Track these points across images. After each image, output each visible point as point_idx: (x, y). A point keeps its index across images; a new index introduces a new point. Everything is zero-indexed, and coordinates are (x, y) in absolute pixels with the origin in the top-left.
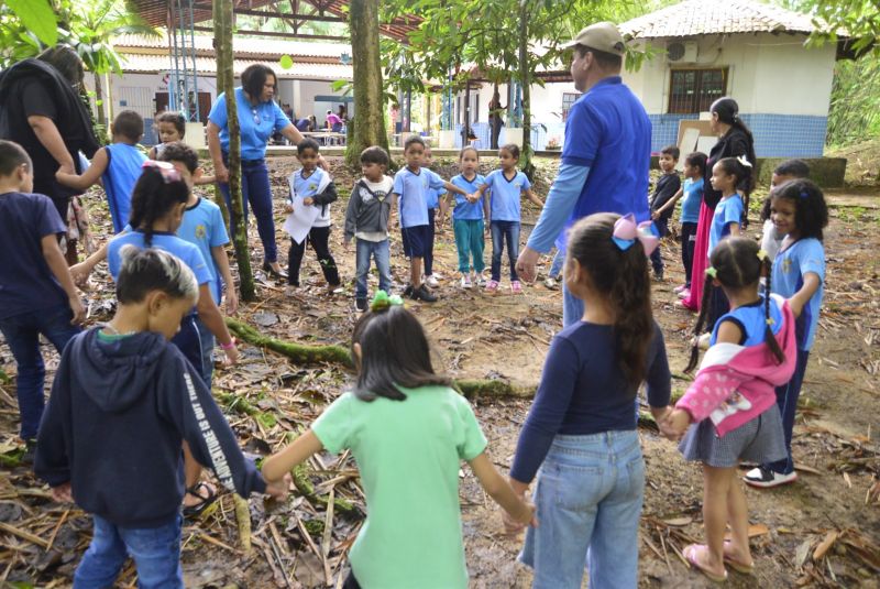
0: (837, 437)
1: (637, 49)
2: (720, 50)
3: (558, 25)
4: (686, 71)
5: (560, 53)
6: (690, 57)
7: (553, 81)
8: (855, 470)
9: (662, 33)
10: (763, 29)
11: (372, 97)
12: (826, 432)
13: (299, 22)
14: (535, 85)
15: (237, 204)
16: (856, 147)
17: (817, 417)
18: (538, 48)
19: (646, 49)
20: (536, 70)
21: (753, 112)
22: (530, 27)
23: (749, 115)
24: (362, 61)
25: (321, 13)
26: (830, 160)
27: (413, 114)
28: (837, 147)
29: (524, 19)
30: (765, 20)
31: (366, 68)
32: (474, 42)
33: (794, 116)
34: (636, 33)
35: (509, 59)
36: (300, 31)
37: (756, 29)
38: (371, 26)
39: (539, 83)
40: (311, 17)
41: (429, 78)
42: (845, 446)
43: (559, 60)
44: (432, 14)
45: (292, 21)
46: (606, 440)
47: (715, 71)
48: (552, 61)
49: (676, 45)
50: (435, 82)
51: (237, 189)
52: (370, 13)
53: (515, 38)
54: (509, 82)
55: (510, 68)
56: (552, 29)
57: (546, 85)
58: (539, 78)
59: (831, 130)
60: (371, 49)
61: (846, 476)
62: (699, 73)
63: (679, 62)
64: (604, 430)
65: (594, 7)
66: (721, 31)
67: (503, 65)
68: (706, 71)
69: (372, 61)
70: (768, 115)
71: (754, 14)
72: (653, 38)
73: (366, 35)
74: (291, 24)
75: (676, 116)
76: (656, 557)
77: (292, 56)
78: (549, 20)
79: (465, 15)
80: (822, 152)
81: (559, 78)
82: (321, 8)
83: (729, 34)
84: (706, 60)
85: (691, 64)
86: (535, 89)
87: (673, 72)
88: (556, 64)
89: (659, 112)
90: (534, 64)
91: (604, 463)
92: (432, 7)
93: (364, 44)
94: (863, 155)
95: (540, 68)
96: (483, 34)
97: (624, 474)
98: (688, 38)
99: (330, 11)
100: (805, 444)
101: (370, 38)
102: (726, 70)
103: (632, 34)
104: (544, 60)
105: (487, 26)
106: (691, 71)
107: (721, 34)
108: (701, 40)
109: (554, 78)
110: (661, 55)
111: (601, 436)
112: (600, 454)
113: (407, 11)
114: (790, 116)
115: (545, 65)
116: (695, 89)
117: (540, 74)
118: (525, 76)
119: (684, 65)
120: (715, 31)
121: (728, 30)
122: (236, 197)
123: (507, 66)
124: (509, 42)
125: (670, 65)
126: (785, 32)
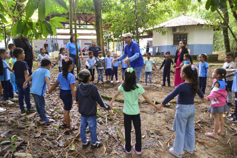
0: (204, 106)
1: (165, 30)
2: (185, 29)
3: (145, 25)
4: (177, 35)
5: (146, 31)
6: (178, 31)
7: (145, 38)
8: (206, 111)
9: (171, 26)
10: (195, 24)
11: (101, 43)
12: (202, 106)
13: (80, 25)
14: (140, 39)
15: (78, 67)
16: (222, 52)
17: (201, 104)
18: (140, 30)
19: (167, 30)
20: (140, 35)
21: (194, 44)
22: (138, 26)
23: (193, 45)
24: (98, 35)
25: (87, 23)
26: (214, 55)
27: (110, 47)
28: (216, 52)
29: (137, 24)
30: (195, 22)
31: (100, 37)
32: (125, 29)
33: (204, 45)
34: (164, 26)
35: (134, 33)
36: (81, 28)
37: (193, 24)
38: (100, 27)
39: (141, 38)
40: (83, 24)
41: (114, 38)
42: (205, 108)
43: (146, 33)
44: (115, 23)
45: (79, 25)
46: (190, 106)
47: (184, 34)
48: (144, 33)
49: (174, 29)
50: (116, 39)
51: (78, 64)
52: (100, 24)
53: (135, 28)
54: (134, 38)
55: (134, 35)
56: (144, 26)
57: (143, 39)
58: (141, 37)
59: (215, 48)
60: (101, 32)
61: (205, 113)
62: (180, 35)
63: (175, 32)
64: (190, 104)
65: (154, 20)
66: (185, 25)
67: (132, 35)
68: (182, 34)
69: (101, 35)
70: (198, 44)
71: (192, 21)
72: (168, 27)
73: (99, 29)
74: (78, 26)
75: (175, 45)
76: (167, 125)
77: (79, 34)
78: (143, 24)
79: (123, 23)
80: (212, 53)
81: (146, 37)
82: (87, 22)
83: (187, 25)
84: (182, 32)
85: (178, 33)
86: (140, 40)
87: (174, 35)
88: (145, 34)
89: (171, 45)
90: (140, 34)
91: (190, 110)
92: (115, 22)
93: (99, 31)
94: (223, 53)
95: (141, 35)
96: (127, 27)
97: (193, 112)
98: (177, 27)
99: (89, 23)
100: (197, 108)
101: (100, 29)
102: (187, 34)
103: (163, 26)
104: (142, 33)
105: (128, 26)
106: (178, 35)
107: (185, 26)
108: (180, 27)
109: (145, 37)
110: (171, 31)
111: (189, 105)
112: (189, 108)
113: (109, 23)
114: (203, 45)
115: (143, 34)
116: (179, 39)
117: (141, 36)
118: (138, 37)
119: (177, 33)
120: (183, 25)
121: (186, 25)
122: (78, 65)
123: (133, 35)
124: (133, 29)
125: (173, 33)
126: (200, 25)
